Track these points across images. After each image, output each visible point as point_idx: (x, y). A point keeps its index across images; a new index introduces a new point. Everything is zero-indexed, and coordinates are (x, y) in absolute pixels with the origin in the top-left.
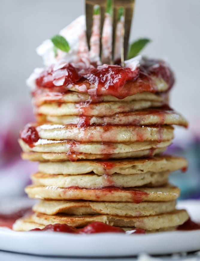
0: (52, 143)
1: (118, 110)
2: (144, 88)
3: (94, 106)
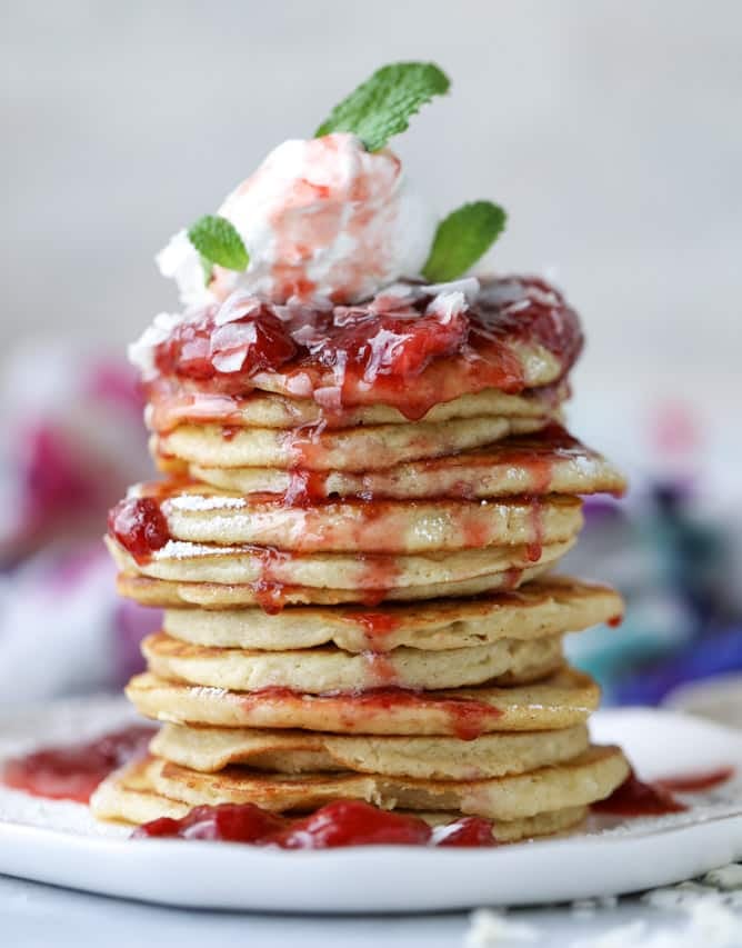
0: (207, 556)
1: (409, 453)
2: (486, 380)
3: (335, 440)
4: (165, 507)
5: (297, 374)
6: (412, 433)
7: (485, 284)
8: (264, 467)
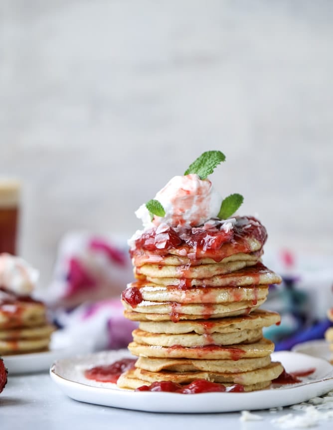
0: (155, 305)
1: (216, 273)
2: (239, 250)
3: (194, 269)
4: (141, 290)
5: (182, 249)
6: (216, 267)
7: (238, 219)
8: (172, 278)
